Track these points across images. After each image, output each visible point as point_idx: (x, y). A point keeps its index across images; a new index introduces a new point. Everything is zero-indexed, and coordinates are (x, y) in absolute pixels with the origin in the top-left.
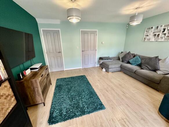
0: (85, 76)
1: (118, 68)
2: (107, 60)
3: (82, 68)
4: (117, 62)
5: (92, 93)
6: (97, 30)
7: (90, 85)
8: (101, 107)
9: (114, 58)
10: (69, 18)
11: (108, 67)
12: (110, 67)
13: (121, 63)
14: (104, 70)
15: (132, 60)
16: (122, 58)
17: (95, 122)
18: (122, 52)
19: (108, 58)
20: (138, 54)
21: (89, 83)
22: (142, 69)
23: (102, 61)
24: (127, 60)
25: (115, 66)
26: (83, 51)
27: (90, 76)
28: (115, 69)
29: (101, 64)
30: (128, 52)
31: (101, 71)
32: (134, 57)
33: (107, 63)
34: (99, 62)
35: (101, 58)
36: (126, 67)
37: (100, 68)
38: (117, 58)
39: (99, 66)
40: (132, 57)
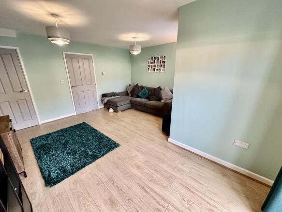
0: (85, 123)
1: (128, 105)
2: (114, 97)
3: (75, 114)
4: (126, 98)
5: (101, 138)
6: (92, 55)
7: (96, 130)
8: (115, 145)
9: (122, 93)
10: (50, 39)
11: (116, 104)
12: (118, 104)
13: (130, 98)
14: (111, 110)
15: (140, 93)
16: (131, 92)
17: (112, 159)
18: (130, 85)
19: (114, 94)
20: (146, 86)
21: (94, 129)
22: (150, 101)
23: (106, 99)
24: (136, 93)
25: (124, 102)
26: (73, 87)
27: (93, 122)
28: (124, 107)
29: (106, 103)
30: (135, 84)
31: (108, 113)
32: (142, 89)
33: (114, 100)
34: (102, 101)
35: (104, 96)
36: (135, 101)
37: (106, 109)
38: (125, 94)
39: (103, 106)
40: (140, 89)
